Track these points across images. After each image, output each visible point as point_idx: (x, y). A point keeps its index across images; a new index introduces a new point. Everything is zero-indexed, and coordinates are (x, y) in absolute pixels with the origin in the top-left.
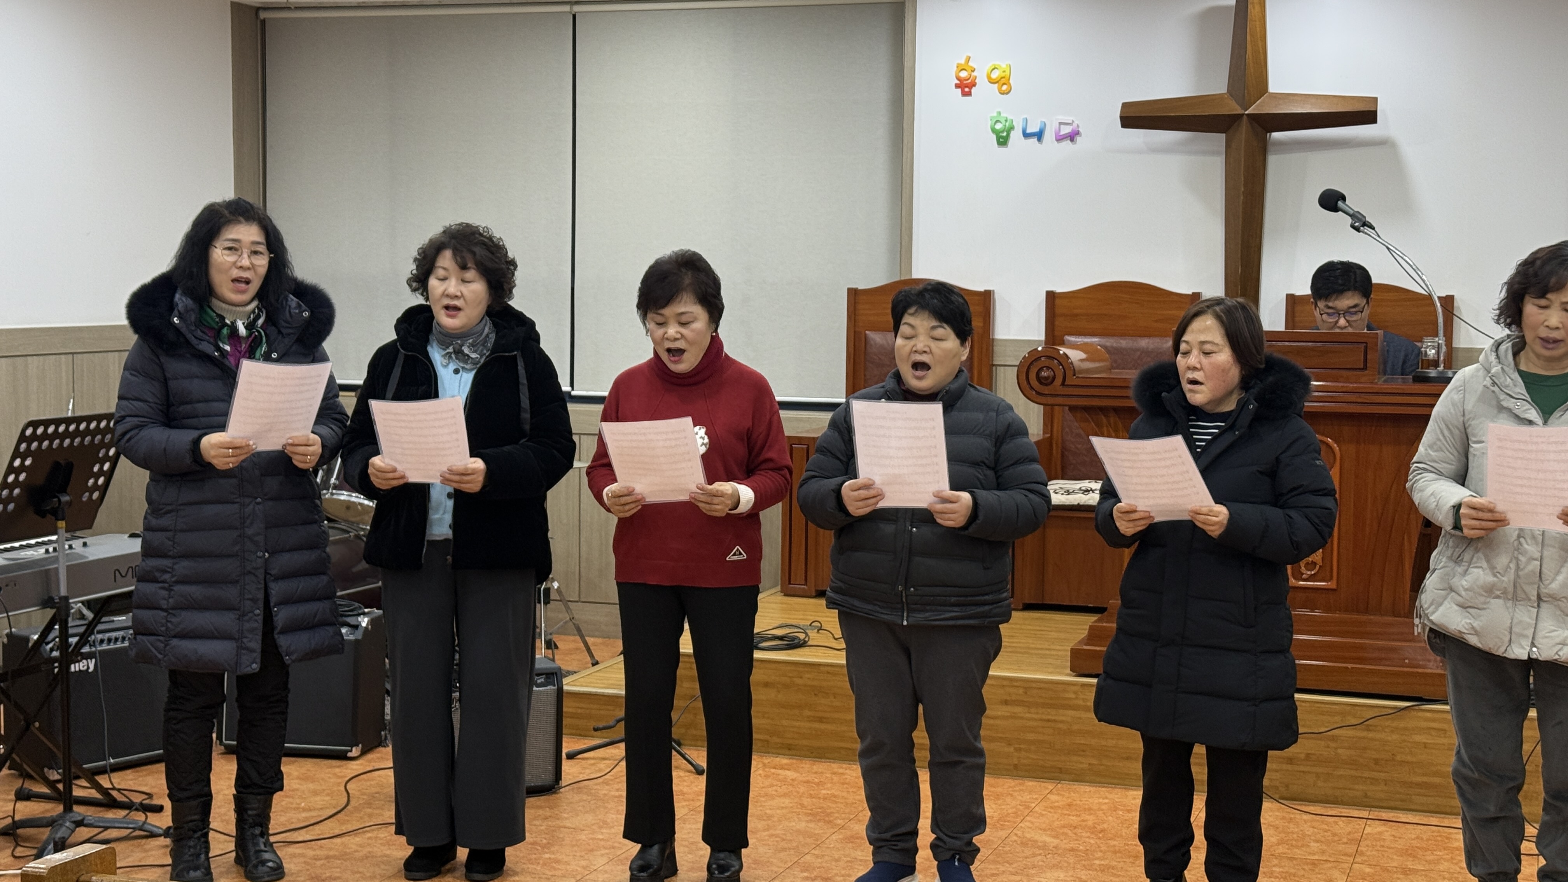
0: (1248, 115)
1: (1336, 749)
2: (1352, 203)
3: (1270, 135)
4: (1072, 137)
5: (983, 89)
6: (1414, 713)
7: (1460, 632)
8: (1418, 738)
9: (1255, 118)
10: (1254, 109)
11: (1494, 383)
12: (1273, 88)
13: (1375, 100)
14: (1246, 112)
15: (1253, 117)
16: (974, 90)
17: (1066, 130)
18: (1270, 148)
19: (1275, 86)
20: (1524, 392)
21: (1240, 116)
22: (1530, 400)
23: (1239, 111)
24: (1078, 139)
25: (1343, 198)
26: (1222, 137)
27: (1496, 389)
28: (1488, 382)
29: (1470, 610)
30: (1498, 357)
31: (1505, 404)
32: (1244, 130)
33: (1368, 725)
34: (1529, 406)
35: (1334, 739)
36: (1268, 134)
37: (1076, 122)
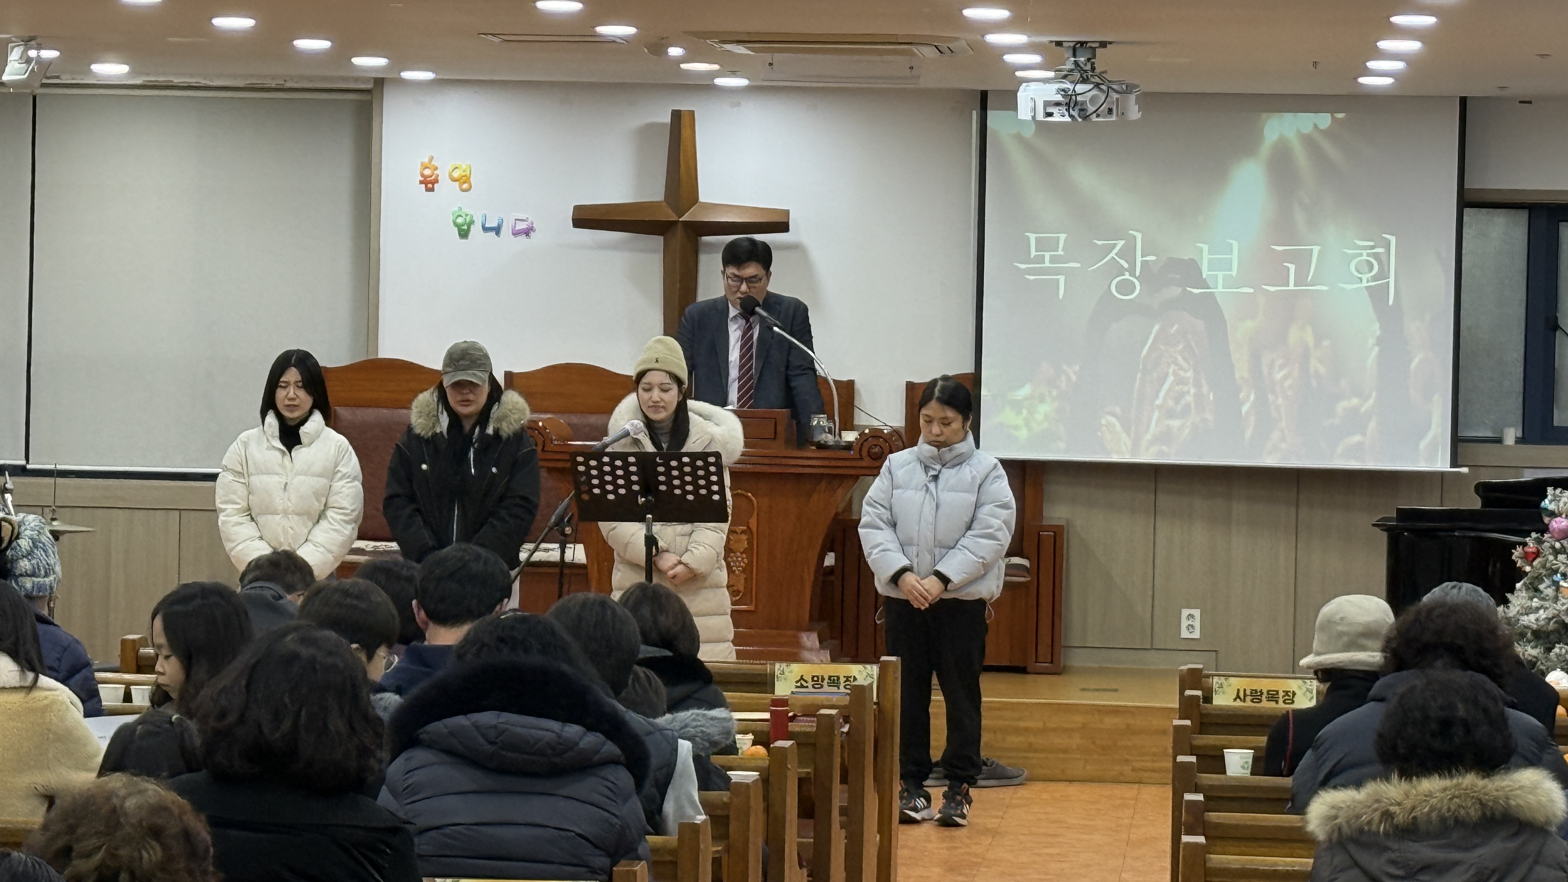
0: (682, 222)
4: (527, 232)
5: (444, 186)
9: (689, 225)
10: (687, 217)
12: (702, 198)
13: (787, 212)
14: (680, 220)
15: (687, 224)
16: (436, 186)
17: (521, 226)
18: (701, 248)
19: (704, 196)
21: (675, 223)
23: (674, 218)
24: (532, 234)
26: (661, 238)
32: (679, 234)
36: (700, 238)
37: (529, 220)
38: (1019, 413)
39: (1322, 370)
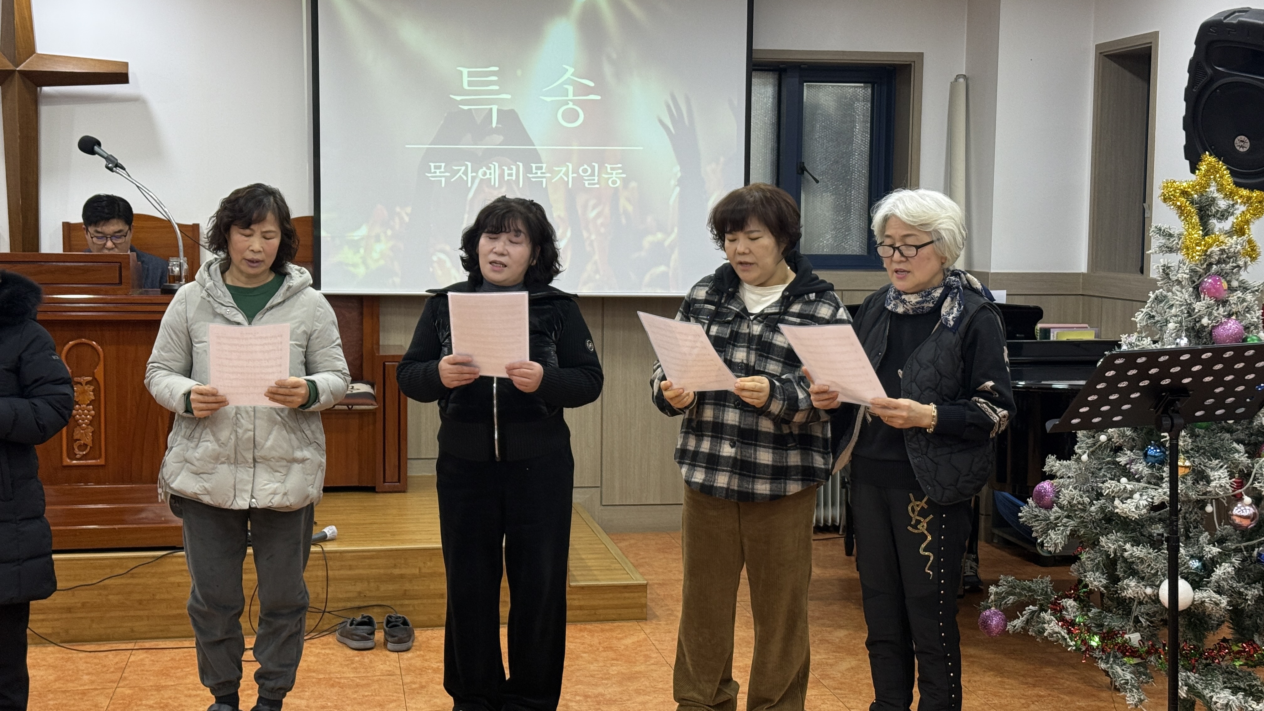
0: (18, 71)
1: (107, 595)
2: (106, 147)
3: (41, 90)
6: (168, 560)
7: (196, 494)
8: (172, 579)
9: (26, 74)
10: (24, 67)
11: (209, 295)
13: (126, 64)
14: (18, 69)
15: (23, 73)
18: (41, 99)
19: (40, 49)
20: (232, 301)
21: (12, 72)
22: (236, 306)
23: (11, 67)
25: (99, 144)
27: (211, 299)
28: (204, 294)
29: (201, 475)
30: (210, 275)
31: (218, 311)
32: (17, 83)
33: (132, 574)
34: (236, 312)
35: (105, 588)
36: (39, 88)
38: (358, 252)
39: (630, 208)
